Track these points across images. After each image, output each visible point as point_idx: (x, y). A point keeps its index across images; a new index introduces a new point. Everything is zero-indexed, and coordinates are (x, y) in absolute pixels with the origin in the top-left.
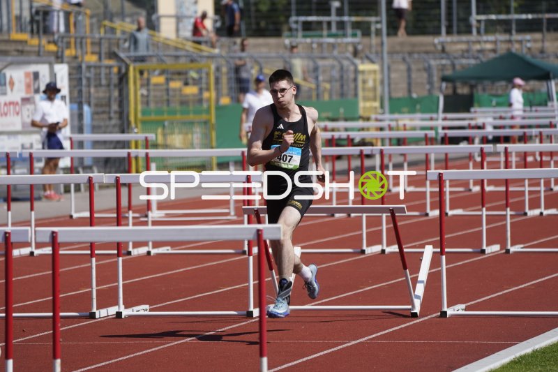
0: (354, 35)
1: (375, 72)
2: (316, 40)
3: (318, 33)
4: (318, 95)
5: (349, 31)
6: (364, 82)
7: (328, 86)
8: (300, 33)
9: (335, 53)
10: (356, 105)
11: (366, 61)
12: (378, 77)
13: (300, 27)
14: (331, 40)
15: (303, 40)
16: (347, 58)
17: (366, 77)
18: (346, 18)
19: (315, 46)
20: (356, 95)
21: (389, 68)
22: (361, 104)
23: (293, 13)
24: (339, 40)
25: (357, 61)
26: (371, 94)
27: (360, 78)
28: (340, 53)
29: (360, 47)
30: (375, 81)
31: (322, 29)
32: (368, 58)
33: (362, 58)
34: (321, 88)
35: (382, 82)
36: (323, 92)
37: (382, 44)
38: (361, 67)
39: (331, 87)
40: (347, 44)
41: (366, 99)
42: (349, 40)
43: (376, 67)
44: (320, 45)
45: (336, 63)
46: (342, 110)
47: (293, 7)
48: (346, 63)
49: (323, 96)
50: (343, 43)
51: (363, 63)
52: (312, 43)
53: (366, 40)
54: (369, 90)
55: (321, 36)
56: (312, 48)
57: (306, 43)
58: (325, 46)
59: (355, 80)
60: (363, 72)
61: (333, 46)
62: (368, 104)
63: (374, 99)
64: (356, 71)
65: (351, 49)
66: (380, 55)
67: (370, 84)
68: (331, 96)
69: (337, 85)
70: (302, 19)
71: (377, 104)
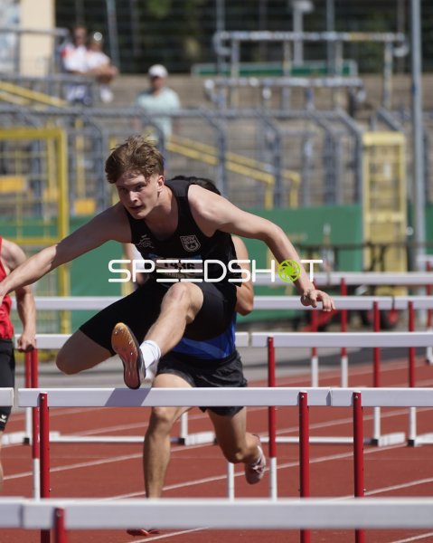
0: (346, 71)
1: (396, 148)
2: (269, 80)
3: (275, 66)
4: (277, 198)
5: (339, 62)
6: (374, 169)
7: (296, 177)
8: (236, 67)
9: (311, 106)
10: (356, 217)
11: (376, 125)
12: (404, 159)
13: (235, 53)
14: (302, 82)
15: (243, 81)
16: (340, 120)
17: (379, 158)
18: (331, 36)
19: (267, 93)
20: (357, 197)
21: (425, 140)
22: (368, 217)
23: (220, 24)
24: (319, 82)
25: (360, 127)
26: (386, 196)
27: (366, 160)
28: (319, 108)
29: (361, 97)
30: (396, 166)
31: (281, 59)
32: (382, 120)
33: (369, 121)
34: (285, 183)
35: (411, 169)
36: (289, 190)
37: (413, 89)
38: (368, 139)
39: (304, 180)
40: (335, 89)
41: (375, 205)
42: (338, 81)
43: (398, 138)
44: (277, 91)
45: (313, 128)
46: (327, 229)
47: (220, 11)
48: (336, 129)
49: (289, 200)
50: (325, 87)
51: (371, 129)
52: (262, 87)
53: (371, 82)
54: (383, 187)
55: (280, 73)
56: (262, 99)
57: (249, 87)
58: (287, 93)
59: (354, 165)
60: (372, 149)
61: (306, 93)
62: (382, 217)
63: (396, 208)
64: (358, 148)
65: (341, 100)
66: (407, 113)
67: (387, 174)
68: (301, 198)
69: (316, 176)
70: (241, 36)
71: (401, 217)
